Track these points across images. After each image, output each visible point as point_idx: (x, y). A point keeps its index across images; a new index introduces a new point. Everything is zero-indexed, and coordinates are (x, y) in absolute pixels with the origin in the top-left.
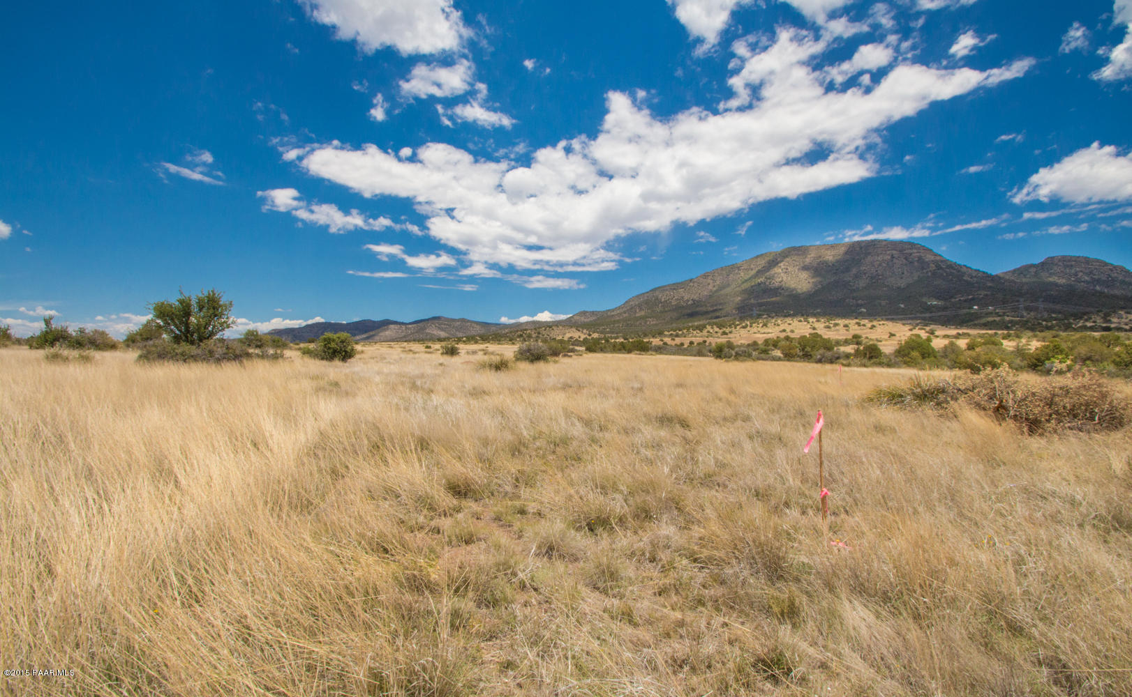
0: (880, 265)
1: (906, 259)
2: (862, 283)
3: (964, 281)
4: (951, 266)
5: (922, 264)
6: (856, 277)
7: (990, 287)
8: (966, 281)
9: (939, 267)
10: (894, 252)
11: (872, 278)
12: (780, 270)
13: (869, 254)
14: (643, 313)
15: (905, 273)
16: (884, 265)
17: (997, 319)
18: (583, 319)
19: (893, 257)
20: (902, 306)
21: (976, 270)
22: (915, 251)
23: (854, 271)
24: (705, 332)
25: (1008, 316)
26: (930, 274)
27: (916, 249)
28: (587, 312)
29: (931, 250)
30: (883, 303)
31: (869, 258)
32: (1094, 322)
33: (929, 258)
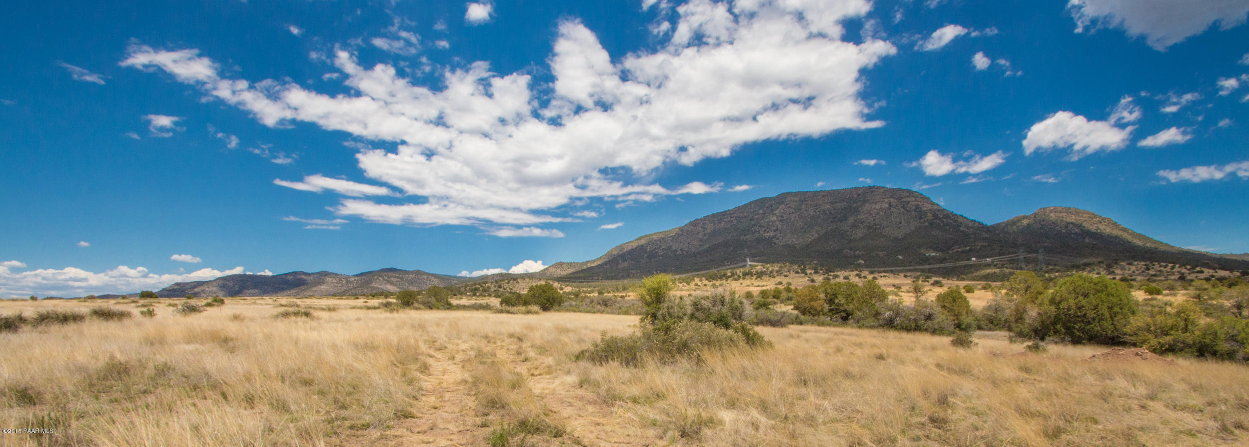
0: (878, 213)
1: (903, 207)
2: (859, 233)
3: (961, 231)
4: (948, 215)
5: (920, 213)
6: (854, 226)
7: (986, 238)
8: (963, 232)
9: (935, 216)
10: (892, 200)
11: (870, 227)
12: (775, 218)
13: (867, 201)
14: (626, 264)
15: (903, 222)
16: (881, 213)
17: (997, 271)
18: (559, 271)
19: (890, 206)
20: (900, 257)
21: (972, 221)
22: (913, 199)
23: (851, 220)
24: (692, 285)
25: (1007, 268)
26: (927, 224)
27: (914, 197)
28: (564, 263)
29: (928, 199)
30: (881, 254)
31: (867, 206)
32: (1098, 274)
33: (926, 207)
